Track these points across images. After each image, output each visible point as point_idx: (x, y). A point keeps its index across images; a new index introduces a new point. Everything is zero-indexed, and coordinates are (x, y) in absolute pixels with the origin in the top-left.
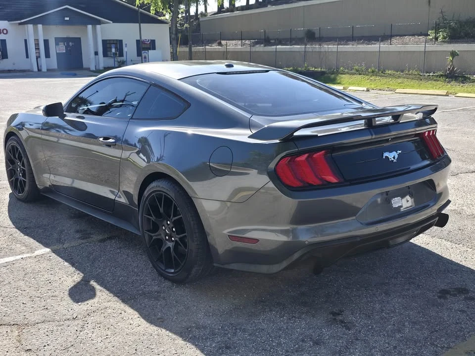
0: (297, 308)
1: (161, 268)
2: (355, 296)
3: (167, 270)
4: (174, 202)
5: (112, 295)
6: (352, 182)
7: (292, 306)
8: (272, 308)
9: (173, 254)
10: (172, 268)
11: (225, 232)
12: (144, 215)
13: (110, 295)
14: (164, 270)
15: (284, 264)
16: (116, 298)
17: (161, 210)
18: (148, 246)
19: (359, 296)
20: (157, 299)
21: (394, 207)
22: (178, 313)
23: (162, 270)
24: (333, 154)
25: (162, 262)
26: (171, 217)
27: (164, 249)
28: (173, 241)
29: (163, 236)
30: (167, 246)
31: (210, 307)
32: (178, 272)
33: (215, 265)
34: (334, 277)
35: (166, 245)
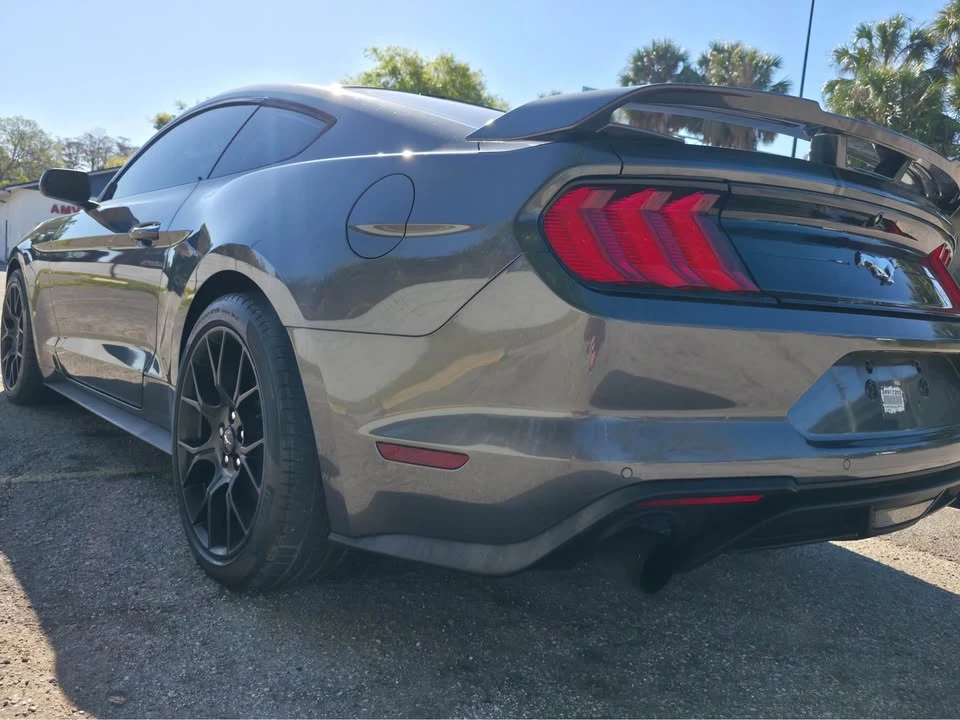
0: (572, 699)
1: (200, 543)
2: (748, 678)
3: (213, 551)
4: (244, 349)
5: (28, 603)
6: (784, 300)
7: (558, 692)
8: (493, 690)
9: (230, 502)
10: (222, 544)
11: (364, 430)
12: (183, 398)
13: (22, 602)
14: (206, 550)
15: (544, 545)
16: (32, 615)
17: (217, 379)
18: (182, 483)
19: (762, 679)
20: (150, 628)
21: (886, 410)
22: (189, 679)
23: (203, 547)
24: (725, 214)
25: (205, 527)
26: (236, 393)
27: (212, 490)
28: (236, 467)
29: (218, 454)
30: (221, 483)
31: (300, 669)
32: (235, 554)
33: (333, 537)
34: (678, 615)
35: (221, 477)
